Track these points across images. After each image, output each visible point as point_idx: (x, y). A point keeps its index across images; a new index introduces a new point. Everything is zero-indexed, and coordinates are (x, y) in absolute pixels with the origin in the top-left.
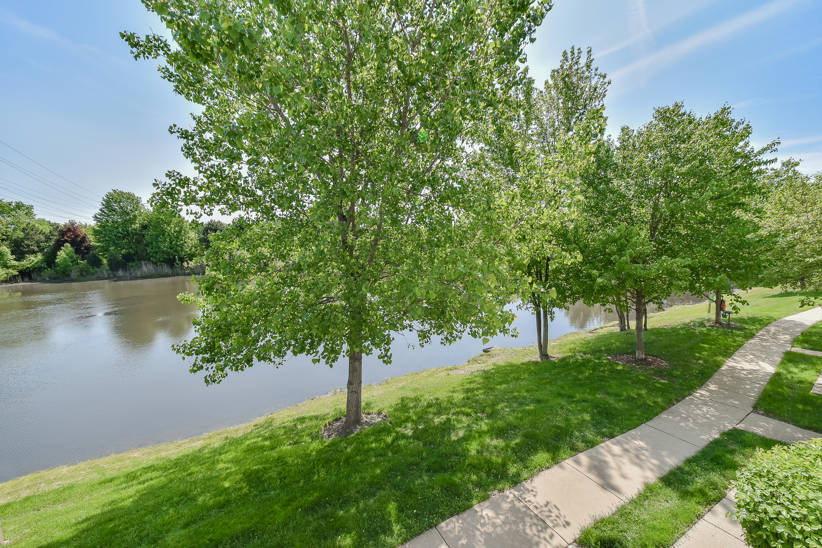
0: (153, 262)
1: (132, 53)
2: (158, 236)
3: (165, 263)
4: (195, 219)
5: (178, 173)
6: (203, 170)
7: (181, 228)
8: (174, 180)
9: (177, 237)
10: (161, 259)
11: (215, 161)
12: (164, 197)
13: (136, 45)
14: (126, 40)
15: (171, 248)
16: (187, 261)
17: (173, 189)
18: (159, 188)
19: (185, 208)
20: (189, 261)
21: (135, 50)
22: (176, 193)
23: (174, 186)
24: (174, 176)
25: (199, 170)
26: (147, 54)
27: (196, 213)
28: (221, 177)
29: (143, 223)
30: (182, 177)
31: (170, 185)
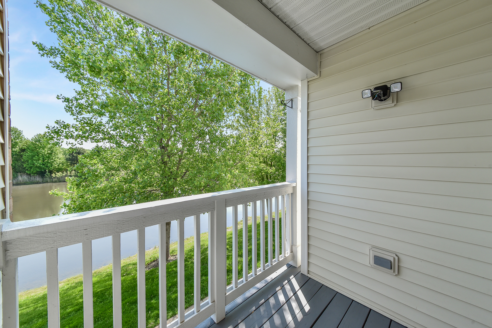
0: (27, 174)
1: (39, 53)
2: (34, 156)
3: (38, 174)
4: (71, 147)
5: (63, 122)
6: (79, 120)
7: (52, 151)
8: (60, 125)
9: (49, 157)
10: (34, 172)
11: (86, 115)
12: (52, 134)
13: (43, 49)
14: (36, 46)
15: (43, 165)
16: (55, 173)
17: (59, 130)
18: (49, 129)
19: (65, 140)
20: (56, 173)
21: (41, 52)
22: (60, 132)
23: (60, 128)
24: (60, 123)
25: (77, 120)
26: (49, 55)
27: (72, 143)
28: (90, 124)
29: (22, 148)
30: (65, 124)
31: (57, 128)
